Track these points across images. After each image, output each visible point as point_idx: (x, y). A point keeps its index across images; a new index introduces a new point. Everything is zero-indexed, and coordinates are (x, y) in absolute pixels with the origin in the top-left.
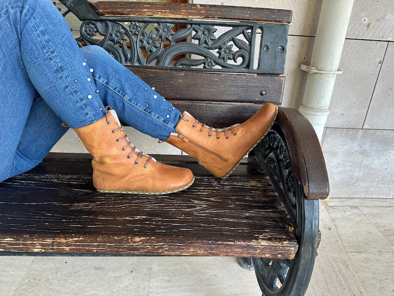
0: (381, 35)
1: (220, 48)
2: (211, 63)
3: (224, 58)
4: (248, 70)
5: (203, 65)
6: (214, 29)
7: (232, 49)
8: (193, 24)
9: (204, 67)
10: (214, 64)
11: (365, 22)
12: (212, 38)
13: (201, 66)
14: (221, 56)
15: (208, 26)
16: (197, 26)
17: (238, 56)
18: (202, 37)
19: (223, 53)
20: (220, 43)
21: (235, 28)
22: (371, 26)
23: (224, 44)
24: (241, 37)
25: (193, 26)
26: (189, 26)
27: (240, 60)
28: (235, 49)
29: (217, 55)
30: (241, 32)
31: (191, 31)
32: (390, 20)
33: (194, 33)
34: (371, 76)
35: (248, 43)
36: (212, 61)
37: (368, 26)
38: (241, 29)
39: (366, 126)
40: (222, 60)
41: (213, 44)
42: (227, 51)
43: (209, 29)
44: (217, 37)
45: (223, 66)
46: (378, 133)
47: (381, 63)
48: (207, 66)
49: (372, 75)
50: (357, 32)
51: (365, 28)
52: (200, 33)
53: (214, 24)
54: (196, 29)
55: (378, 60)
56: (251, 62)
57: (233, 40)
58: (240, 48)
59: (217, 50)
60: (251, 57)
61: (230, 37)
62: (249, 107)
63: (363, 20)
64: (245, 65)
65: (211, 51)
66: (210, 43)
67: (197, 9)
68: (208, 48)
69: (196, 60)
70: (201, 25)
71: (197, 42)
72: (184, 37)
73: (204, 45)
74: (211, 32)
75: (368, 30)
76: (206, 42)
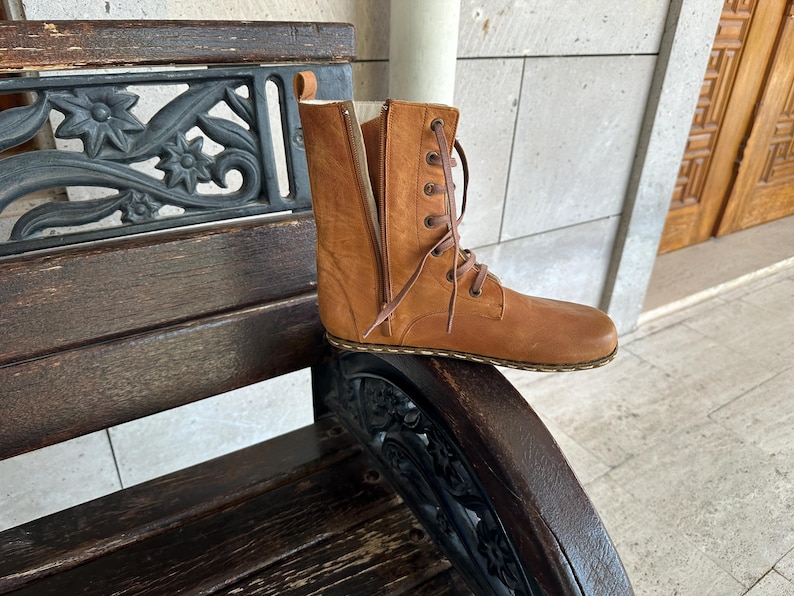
0: (510, 45)
1: (164, 155)
2: (145, 204)
3: (183, 183)
4: (266, 205)
5: (119, 214)
6: (128, 97)
7: (203, 150)
8: (48, 88)
9: (124, 220)
10: (155, 205)
11: (478, 18)
12: (129, 127)
13: (114, 220)
14: (175, 180)
15: (104, 92)
16: (65, 95)
17: (228, 169)
18: (92, 128)
19: (177, 168)
20: (159, 139)
21: (198, 86)
22: (491, 25)
23: (174, 139)
24: (222, 111)
25: (49, 95)
26: (33, 97)
27: (234, 180)
28: (211, 149)
29: (160, 175)
30: (221, 96)
31: (47, 114)
32: (523, 13)
33: (57, 118)
34: (503, 135)
35: (247, 127)
36: (147, 198)
37: (486, 26)
38: (216, 88)
39: (505, 236)
40: (179, 190)
41: (136, 146)
42: (190, 159)
43: (108, 99)
44: (145, 121)
45: (187, 207)
46: (526, 243)
47: (516, 103)
48: (135, 217)
49: (505, 131)
50: (467, 42)
51: (481, 33)
52: (81, 115)
53: (123, 84)
54: (63, 105)
55: (511, 98)
56: (270, 184)
57: (199, 123)
58: (227, 145)
59: (156, 160)
60: (268, 167)
61: (188, 116)
62: (295, 307)
63: (474, 14)
64: (254, 193)
65: (134, 166)
66: (127, 144)
67: (48, 41)
68: (124, 161)
69: (90, 205)
70: (77, 90)
71: (76, 146)
72: (23, 137)
73: (107, 152)
74: (119, 109)
75: (487, 37)
76: (109, 143)
